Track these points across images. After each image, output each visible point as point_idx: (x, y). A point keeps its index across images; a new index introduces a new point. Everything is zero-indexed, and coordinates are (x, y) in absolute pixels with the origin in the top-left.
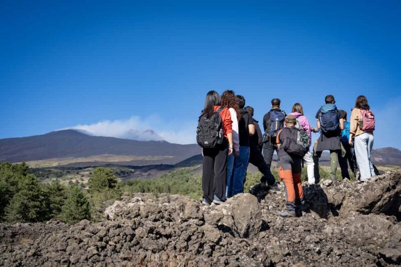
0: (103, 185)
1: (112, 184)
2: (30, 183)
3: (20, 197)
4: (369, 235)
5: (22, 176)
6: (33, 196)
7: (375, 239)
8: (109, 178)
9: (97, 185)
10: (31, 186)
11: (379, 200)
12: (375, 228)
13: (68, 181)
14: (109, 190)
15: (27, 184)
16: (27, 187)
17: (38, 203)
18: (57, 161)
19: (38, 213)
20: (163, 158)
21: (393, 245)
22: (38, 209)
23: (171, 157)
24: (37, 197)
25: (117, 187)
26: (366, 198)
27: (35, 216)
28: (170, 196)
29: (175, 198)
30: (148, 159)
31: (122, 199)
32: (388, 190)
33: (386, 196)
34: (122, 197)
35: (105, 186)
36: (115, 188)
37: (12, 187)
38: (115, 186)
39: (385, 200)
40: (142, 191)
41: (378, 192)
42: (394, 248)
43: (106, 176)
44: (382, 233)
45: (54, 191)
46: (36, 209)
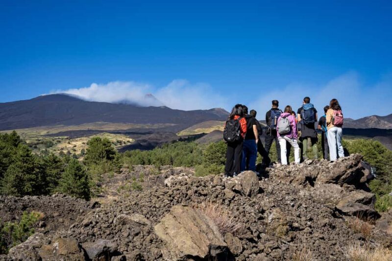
0: (101, 156)
1: (111, 156)
2: (25, 154)
3: (15, 169)
4: (328, 196)
5: (13, 147)
6: (28, 168)
7: (332, 199)
8: (106, 149)
9: (94, 156)
10: (25, 158)
11: (343, 174)
12: (332, 192)
13: (59, 152)
14: (107, 162)
15: (21, 156)
16: (21, 159)
17: (33, 176)
18: (45, 129)
19: (33, 186)
20: (163, 127)
21: (351, 205)
22: (34, 182)
23: (173, 125)
24: (33, 169)
25: (116, 159)
26: (334, 173)
27: (31, 190)
28: (174, 168)
29: (179, 171)
31: (122, 172)
32: (351, 167)
33: (349, 171)
34: (121, 170)
35: (103, 157)
36: (114, 160)
37: (5, 159)
38: (113, 158)
39: (348, 174)
40: (142, 163)
41: (343, 169)
42: (352, 206)
43: (103, 146)
44: (337, 195)
45: (50, 163)
46: (31, 182)
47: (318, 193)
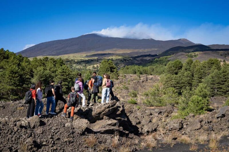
0: (107, 70)
1: (113, 70)
2: (62, 71)
3: (57, 79)
5: (60, 66)
6: (64, 79)
8: (110, 66)
9: (103, 70)
10: (62, 74)
11: (103, 112)
13: (92, 66)
14: (110, 74)
15: (60, 72)
16: (60, 74)
17: (67, 83)
18: (86, 54)
19: (67, 88)
20: (150, 50)
22: (67, 86)
23: (156, 49)
24: (66, 79)
25: (115, 72)
26: (97, 111)
27: (65, 90)
28: (148, 77)
29: (151, 78)
30: (141, 51)
31: (119, 79)
32: (108, 107)
34: (119, 77)
35: (108, 71)
36: (114, 73)
37: (53, 74)
38: (114, 71)
39: (106, 111)
40: (135, 72)
41: (103, 109)
43: (109, 65)
46: (66, 86)
47: (76, 124)
